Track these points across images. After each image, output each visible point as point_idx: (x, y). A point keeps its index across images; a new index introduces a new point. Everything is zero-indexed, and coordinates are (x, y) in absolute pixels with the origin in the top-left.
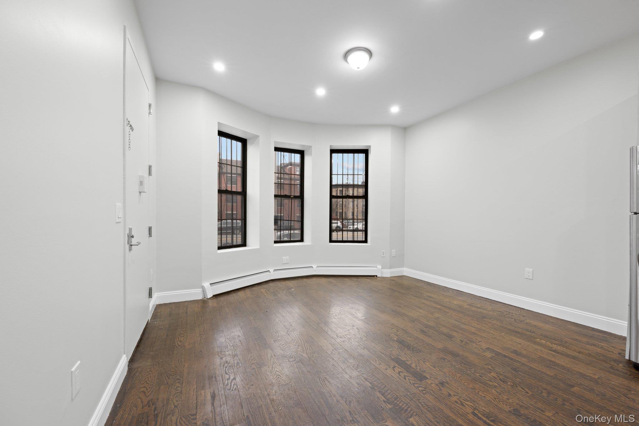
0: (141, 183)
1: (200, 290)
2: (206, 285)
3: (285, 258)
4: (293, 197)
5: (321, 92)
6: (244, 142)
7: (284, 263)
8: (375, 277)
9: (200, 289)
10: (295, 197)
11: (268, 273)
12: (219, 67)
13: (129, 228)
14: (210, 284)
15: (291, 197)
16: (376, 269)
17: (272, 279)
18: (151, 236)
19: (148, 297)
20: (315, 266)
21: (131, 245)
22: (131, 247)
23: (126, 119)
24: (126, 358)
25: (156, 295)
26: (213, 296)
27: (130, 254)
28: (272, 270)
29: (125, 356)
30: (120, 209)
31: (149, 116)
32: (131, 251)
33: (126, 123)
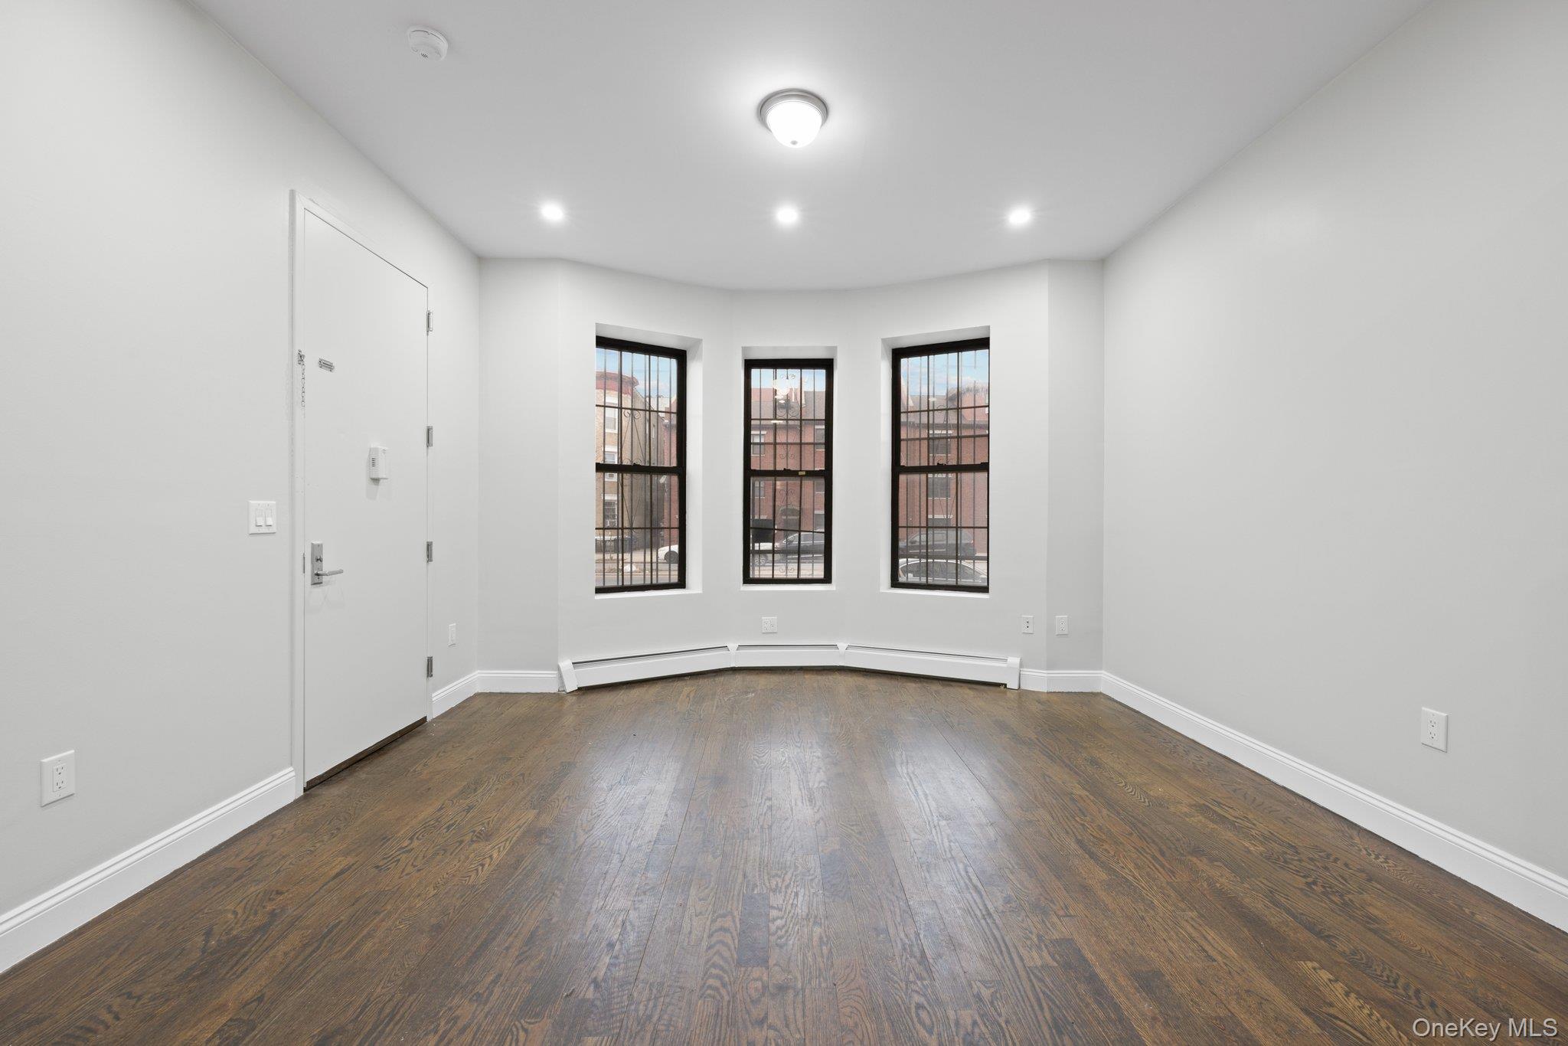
0: (373, 462)
1: (552, 674)
2: (566, 664)
3: (769, 620)
4: (804, 473)
5: (787, 216)
6: (680, 356)
7: (766, 631)
8: (1002, 687)
9: (553, 672)
10: (811, 474)
11: (723, 652)
12: (553, 212)
13: (312, 544)
14: (573, 663)
15: (800, 473)
16: (1004, 665)
17: (732, 666)
18: (431, 561)
19: (426, 675)
20: (842, 646)
21: (317, 575)
22: (317, 578)
23: (297, 352)
24: (293, 774)
25: (477, 674)
26: (580, 689)
27: (317, 590)
28: (733, 646)
29: (291, 769)
30: (265, 512)
31: (428, 334)
32: (318, 585)
33: (296, 359)
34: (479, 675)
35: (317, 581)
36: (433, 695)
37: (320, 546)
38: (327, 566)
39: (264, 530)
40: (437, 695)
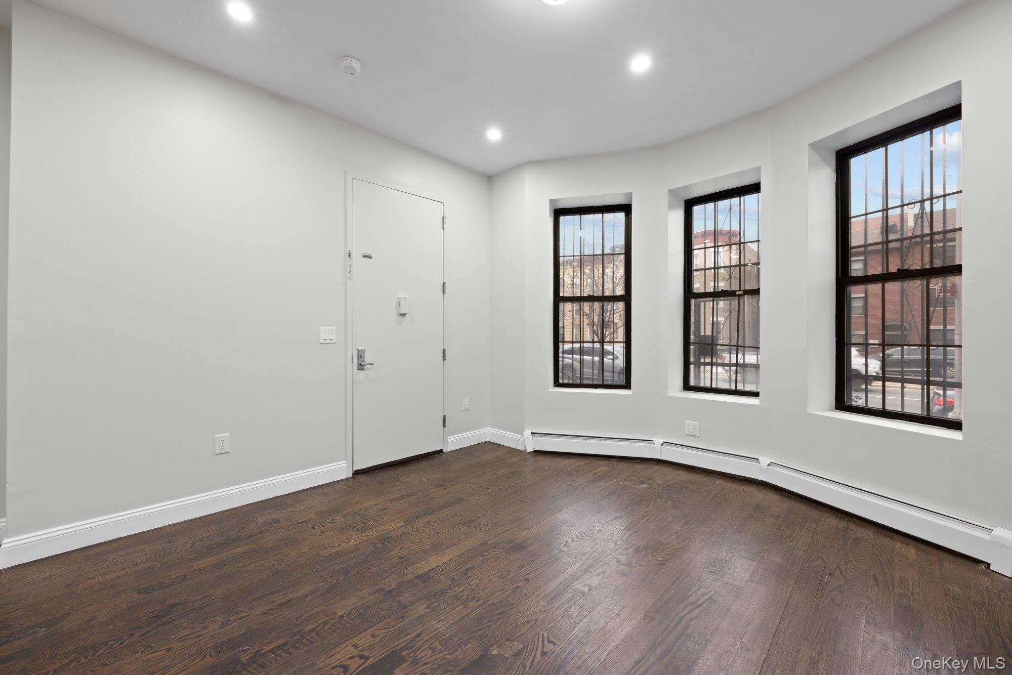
0: (399, 305)
1: (521, 438)
2: (527, 433)
3: (691, 424)
4: (741, 292)
6: (627, 209)
7: (689, 433)
10: (749, 293)
11: (649, 445)
12: (494, 135)
13: (358, 349)
14: (532, 433)
15: (737, 293)
16: (987, 537)
17: (657, 458)
18: (445, 360)
19: (442, 426)
20: (764, 460)
21: (361, 365)
22: (361, 367)
23: (348, 251)
24: (346, 464)
25: (488, 429)
26: (535, 451)
27: (361, 373)
28: (658, 441)
29: (345, 462)
30: (328, 332)
31: (443, 230)
32: (362, 370)
33: (348, 255)
34: (490, 431)
35: (360, 368)
36: (448, 438)
37: (363, 351)
38: (367, 360)
39: (328, 341)
40: (450, 439)
